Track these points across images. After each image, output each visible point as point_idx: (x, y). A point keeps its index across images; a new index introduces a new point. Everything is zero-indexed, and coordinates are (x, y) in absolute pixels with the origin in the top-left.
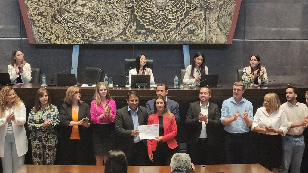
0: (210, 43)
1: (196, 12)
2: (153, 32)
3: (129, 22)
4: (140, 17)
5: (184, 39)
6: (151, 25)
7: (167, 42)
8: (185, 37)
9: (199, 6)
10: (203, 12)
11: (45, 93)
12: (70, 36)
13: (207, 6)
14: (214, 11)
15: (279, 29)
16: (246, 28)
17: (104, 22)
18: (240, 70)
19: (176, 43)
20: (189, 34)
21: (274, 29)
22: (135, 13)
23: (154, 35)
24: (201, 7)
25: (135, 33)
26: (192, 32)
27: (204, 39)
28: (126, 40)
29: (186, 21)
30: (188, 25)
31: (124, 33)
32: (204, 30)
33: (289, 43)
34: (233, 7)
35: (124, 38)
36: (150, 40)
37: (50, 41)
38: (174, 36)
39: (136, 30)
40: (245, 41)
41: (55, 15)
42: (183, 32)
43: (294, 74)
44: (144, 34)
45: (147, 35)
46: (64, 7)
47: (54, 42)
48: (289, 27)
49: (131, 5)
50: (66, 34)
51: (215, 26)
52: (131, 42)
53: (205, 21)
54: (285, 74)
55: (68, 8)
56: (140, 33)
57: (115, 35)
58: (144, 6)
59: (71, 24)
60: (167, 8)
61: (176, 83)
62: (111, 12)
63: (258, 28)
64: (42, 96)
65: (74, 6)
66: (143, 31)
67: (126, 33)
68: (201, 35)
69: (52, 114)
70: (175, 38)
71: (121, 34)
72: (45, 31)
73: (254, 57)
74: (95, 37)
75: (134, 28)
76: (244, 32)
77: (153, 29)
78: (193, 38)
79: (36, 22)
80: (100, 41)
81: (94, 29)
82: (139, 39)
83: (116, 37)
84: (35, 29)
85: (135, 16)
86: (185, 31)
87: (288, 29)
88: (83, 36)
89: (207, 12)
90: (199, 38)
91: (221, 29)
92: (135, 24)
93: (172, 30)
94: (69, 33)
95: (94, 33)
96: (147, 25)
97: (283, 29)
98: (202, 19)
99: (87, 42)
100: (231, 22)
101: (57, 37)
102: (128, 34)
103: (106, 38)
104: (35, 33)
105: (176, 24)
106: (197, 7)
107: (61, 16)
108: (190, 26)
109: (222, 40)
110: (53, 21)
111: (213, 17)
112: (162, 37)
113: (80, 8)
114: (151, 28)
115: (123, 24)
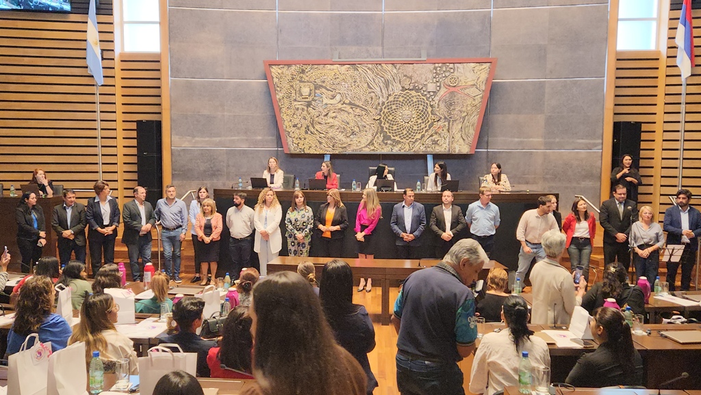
0: (453, 153)
1: (440, 123)
2: (398, 142)
3: (377, 133)
4: (386, 128)
5: (428, 149)
6: (397, 136)
7: (412, 152)
8: (429, 147)
9: (443, 118)
10: (446, 123)
11: (300, 195)
12: (322, 146)
13: (450, 118)
14: (457, 122)
15: (522, 139)
16: (490, 139)
17: (353, 133)
18: (481, 178)
19: (421, 153)
20: (433, 144)
21: (516, 140)
22: (382, 125)
23: (400, 146)
24: (445, 118)
25: (382, 143)
26: (435, 143)
27: (447, 149)
28: (373, 150)
29: (430, 132)
30: (432, 136)
31: (371, 143)
32: (448, 141)
33: (531, 153)
34: (476, 118)
35: (372, 148)
36: (396, 151)
37: (304, 151)
38: (419, 146)
39: (383, 141)
40: (488, 152)
41: (308, 126)
42: (427, 142)
43: (536, 183)
44: (391, 144)
45: (393, 146)
46: (317, 119)
47: (307, 151)
48: (531, 137)
49: (379, 117)
50: (318, 144)
51: (458, 136)
52: (378, 152)
53: (449, 132)
54: (527, 183)
55: (320, 120)
56: (386, 144)
57: (364, 146)
58: (391, 118)
59: (323, 135)
60: (412, 120)
61: (419, 187)
62: (360, 124)
63: (500, 139)
64: (298, 198)
65: (326, 118)
66: (389, 142)
67: (373, 144)
68: (444, 145)
69: (307, 215)
70: (419, 148)
71: (369, 144)
72: (300, 141)
73: (494, 165)
74: (345, 147)
75: (381, 138)
76: (487, 143)
77: (399, 139)
78: (437, 147)
79: (291, 133)
80: (349, 151)
81: (344, 139)
82: (385, 149)
83: (364, 147)
84: (290, 140)
85: (382, 128)
86: (429, 142)
87: (531, 139)
88: (333, 146)
89: (451, 123)
90: (442, 149)
91: (464, 139)
92: (382, 135)
93: (416, 141)
94: (320, 143)
95: (344, 143)
96: (394, 136)
97: (525, 140)
98: (445, 130)
99: (337, 152)
100: (474, 132)
101: (310, 147)
102: (376, 145)
103: (355, 148)
104: (290, 143)
105: (420, 135)
106: (441, 118)
107: (314, 128)
108: (434, 137)
109: (465, 150)
110: (306, 133)
111: (456, 128)
112: (407, 147)
113: (331, 120)
114: (397, 138)
115: (370, 135)
